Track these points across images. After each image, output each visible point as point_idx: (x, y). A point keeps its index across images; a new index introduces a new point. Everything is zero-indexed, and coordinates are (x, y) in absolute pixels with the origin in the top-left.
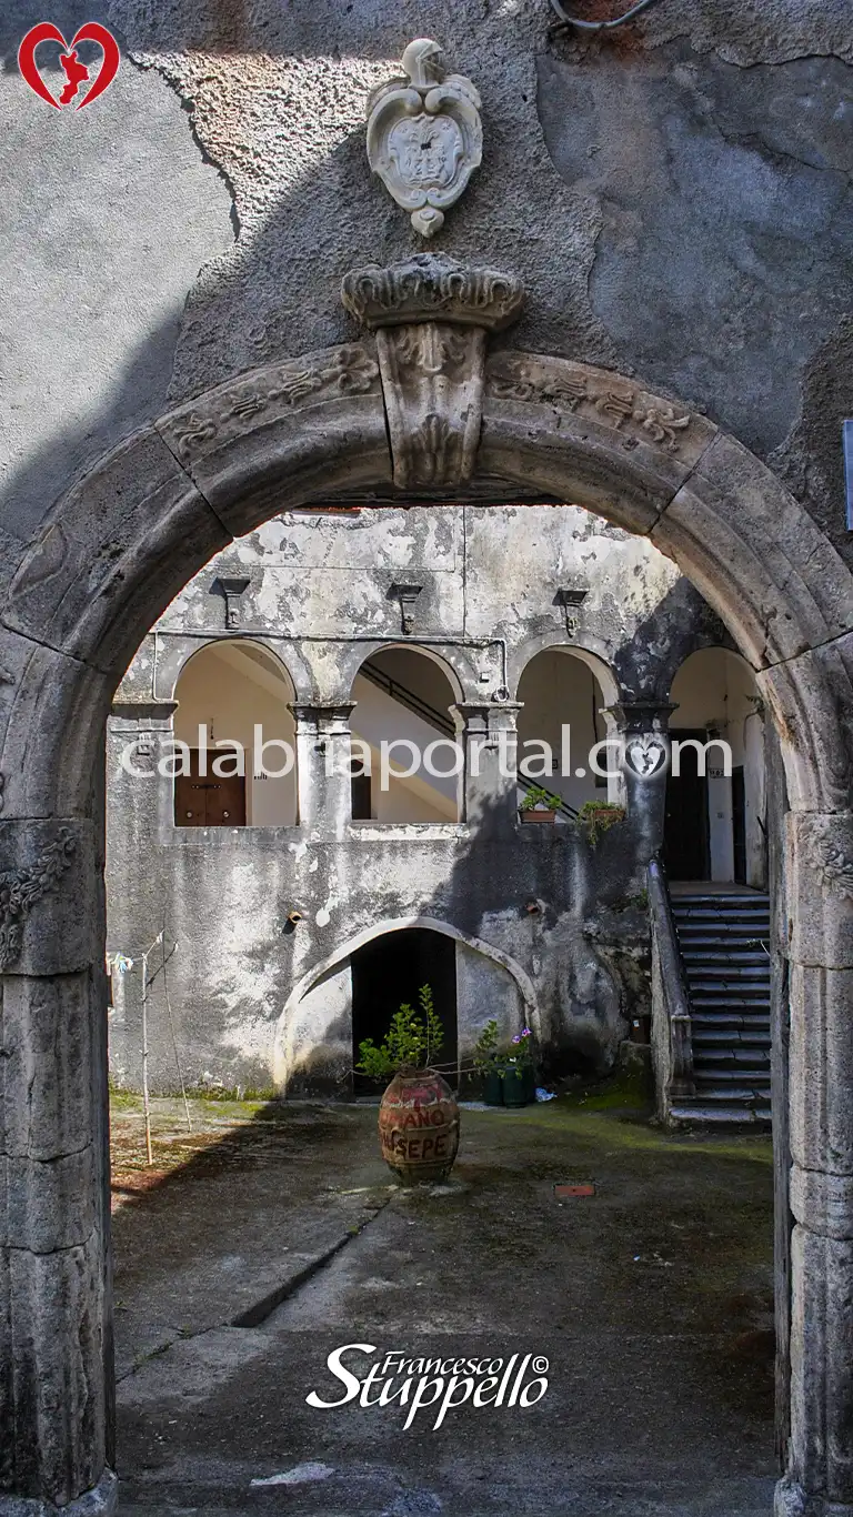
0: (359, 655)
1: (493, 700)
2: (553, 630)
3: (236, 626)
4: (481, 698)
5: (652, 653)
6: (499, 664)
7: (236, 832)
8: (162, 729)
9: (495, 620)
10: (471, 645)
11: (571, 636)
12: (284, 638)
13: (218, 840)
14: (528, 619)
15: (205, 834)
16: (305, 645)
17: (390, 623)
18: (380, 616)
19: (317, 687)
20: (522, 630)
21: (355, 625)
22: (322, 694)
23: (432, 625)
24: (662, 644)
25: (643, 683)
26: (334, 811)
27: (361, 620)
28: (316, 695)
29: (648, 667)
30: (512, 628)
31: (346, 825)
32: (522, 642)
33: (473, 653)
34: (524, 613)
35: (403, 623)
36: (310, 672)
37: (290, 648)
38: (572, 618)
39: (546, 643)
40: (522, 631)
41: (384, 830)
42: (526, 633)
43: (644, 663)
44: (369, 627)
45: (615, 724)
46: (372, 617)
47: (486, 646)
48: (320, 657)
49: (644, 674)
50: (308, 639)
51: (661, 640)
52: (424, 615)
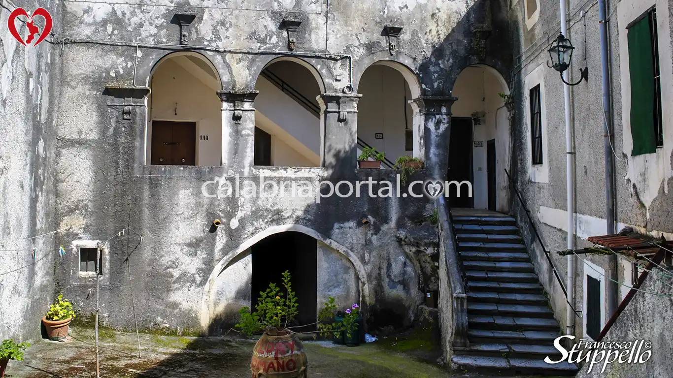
0: (261, 63)
1: (343, 92)
2: (381, 51)
3: (186, 43)
4: (336, 90)
5: (442, 66)
6: (347, 70)
7: (182, 168)
8: (139, 104)
9: (345, 43)
10: (331, 58)
11: (392, 55)
12: (215, 51)
13: (170, 173)
14: (365, 44)
15: (163, 169)
16: (228, 56)
17: (281, 44)
18: (274, 39)
19: (235, 81)
20: (362, 50)
21: (259, 44)
22: (238, 86)
23: (306, 46)
24: (448, 61)
25: (436, 85)
26: (243, 158)
27: (263, 41)
28: (234, 86)
29: (439, 75)
30: (356, 49)
31: (250, 166)
32: (362, 58)
33: (331, 63)
34: (364, 39)
35: (289, 44)
36: (231, 73)
37: (219, 57)
38: (392, 44)
39: (376, 59)
40: (362, 51)
41: (274, 170)
42: (364, 52)
43: (436, 72)
44: (268, 45)
45: (418, 110)
46: (270, 39)
47: (340, 59)
48: (237, 63)
49: (438, 78)
50: (230, 52)
51: (447, 59)
52: (302, 40)
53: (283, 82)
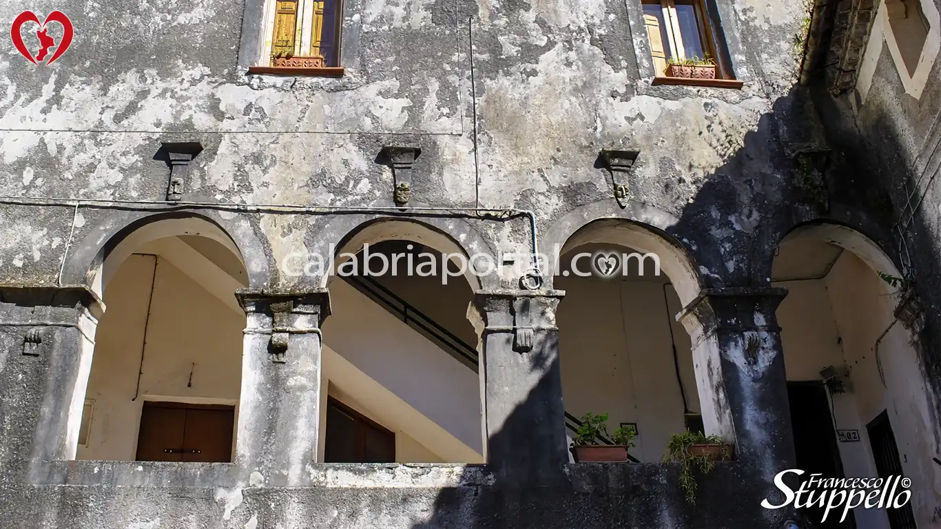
0: (336, 230)
1: (522, 287)
2: (597, 200)
3: (177, 197)
4: (503, 284)
5: (738, 227)
6: (526, 242)
7: (140, 468)
8: (62, 323)
9: (516, 189)
10: (488, 217)
11: (623, 208)
12: (238, 211)
14: (562, 188)
15: (96, 470)
16: (265, 221)
17: (378, 193)
18: (365, 186)
19: (276, 271)
20: (554, 199)
21: (332, 196)
22: (282, 281)
23: (432, 196)
24: (749, 217)
25: (731, 266)
26: (288, 441)
27: (340, 190)
28: (275, 281)
29: (734, 245)
30: (541, 198)
31: (304, 462)
32: (556, 216)
33: (490, 229)
34: (557, 178)
35: (395, 193)
36: (268, 254)
37: (245, 225)
38: (620, 185)
39: (589, 216)
40: (556, 202)
41: (361, 472)
42: (561, 204)
43: (729, 239)
44: (350, 198)
45: (700, 330)
46: (355, 186)
47: (507, 219)
48: (284, 235)
49: (731, 254)
50: (270, 211)
51: (746, 211)
52: (423, 185)
53: (407, 306)
